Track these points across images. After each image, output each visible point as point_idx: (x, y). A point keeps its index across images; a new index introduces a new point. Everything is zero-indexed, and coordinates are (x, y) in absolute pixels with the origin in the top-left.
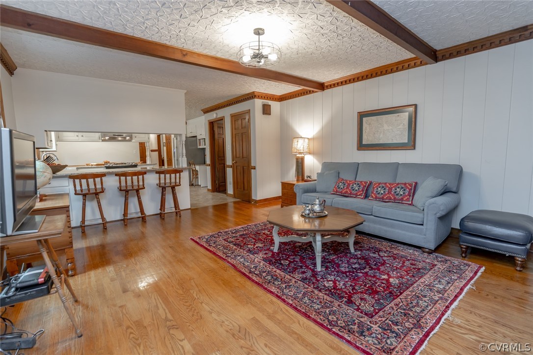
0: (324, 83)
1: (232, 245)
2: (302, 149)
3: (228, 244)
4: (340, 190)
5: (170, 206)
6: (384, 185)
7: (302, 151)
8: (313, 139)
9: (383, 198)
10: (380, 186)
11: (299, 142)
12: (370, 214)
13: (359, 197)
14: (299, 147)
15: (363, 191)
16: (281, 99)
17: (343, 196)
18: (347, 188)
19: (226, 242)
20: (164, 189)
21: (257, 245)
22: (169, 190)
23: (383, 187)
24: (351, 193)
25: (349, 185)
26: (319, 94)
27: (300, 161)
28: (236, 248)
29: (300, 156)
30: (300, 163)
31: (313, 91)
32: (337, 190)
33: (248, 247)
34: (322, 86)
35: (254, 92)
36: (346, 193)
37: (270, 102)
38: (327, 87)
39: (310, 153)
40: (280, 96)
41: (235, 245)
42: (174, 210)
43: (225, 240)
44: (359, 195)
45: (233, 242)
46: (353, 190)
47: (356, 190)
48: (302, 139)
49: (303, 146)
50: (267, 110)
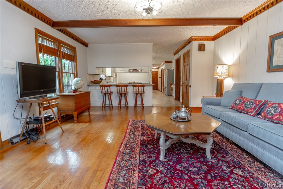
0: (241, 18)
2: (220, 73)
4: (235, 106)
5: (139, 103)
6: (277, 105)
7: (220, 75)
8: (233, 65)
9: (272, 118)
10: (273, 106)
11: (218, 68)
12: (246, 130)
13: (249, 113)
14: (218, 71)
15: (254, 108)
16: (215, 38)
17: (238, 111)
18: (242, 105)
20: (137, 94)
22: (139, 95)
23: (275, 107)
24: (243, 110)
25: (244, 102)
26: (239, 28)
27: (219, 82)
29: (220, 78)
30: (220, 84)
31: (234, 27)
32: (233, 106)
34: (240, 21)
35: (191, 37)
36: (239, 109)
37: (205, 42)
38: (244, 20)
39: (229, 76)
40: (213, 37)
42: (141, 105)
44: (250, 112)
46: (246, 107)
47: (248, 107)
48: (221, 65)
49: (221, 71)
50: (201, 48)
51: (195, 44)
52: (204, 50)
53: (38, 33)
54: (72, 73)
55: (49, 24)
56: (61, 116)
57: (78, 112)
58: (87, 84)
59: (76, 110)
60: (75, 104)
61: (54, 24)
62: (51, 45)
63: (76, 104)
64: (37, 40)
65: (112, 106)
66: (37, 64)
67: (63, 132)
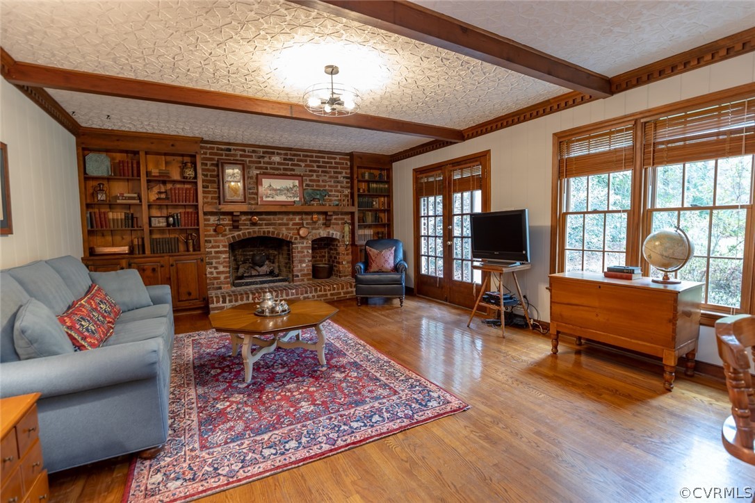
1: (382, 378)
3: (387, 382)
19: (392, 385)
21: (343, 375)
28: (375, 374)
33: (358, 373)
41: (377, 379)
43: (395, 392)
45: (380, 386)
53: (561, 138)
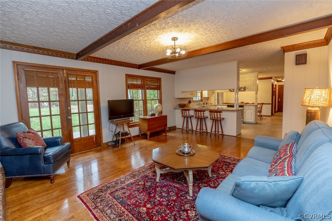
16: (327, 41)
35: (281, 47)
40: (325, 39)
48: (310, 89)
49: (309, 98)
50: (301, 60)
51: (290, 57)
52: (305, 63)
53: (128, 76)
54: (158, 99)
55: (136, 68)
56: (142, 133)
57: (150, 132)
58: (173, 107)
59: (149, 130)
60: (147, 126)
61: (140, 67)
62: (139, 82)
63: (149, 126)
64: (126, 81)
65: (193, 129)
66: (126, 99)
67: (135, 145)
